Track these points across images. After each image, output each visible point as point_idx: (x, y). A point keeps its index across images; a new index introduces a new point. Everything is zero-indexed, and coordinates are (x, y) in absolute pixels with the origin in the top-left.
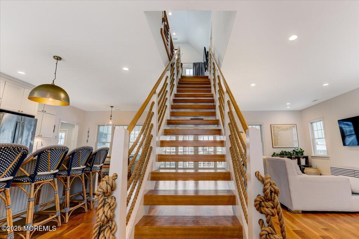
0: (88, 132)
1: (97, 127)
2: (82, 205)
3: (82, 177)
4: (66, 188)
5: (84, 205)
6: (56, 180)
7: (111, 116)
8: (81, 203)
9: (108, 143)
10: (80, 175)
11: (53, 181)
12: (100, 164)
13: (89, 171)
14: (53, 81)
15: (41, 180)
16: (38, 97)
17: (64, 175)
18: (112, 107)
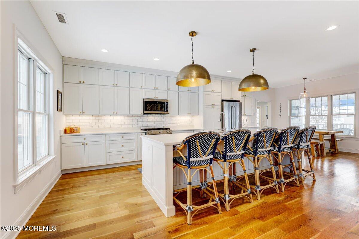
0: (280, 107)
1: (289, 101)
2: (294, 179)
3: (290, 154)
4: (278, 162)
5: (296, 179)
6: (270, 155)
7: (305, 89)
8: (293, 177)
9: (303, 116)
10: (289, 153)
11: (269, 156)
12: (307, 143)
13: (296, 148)
14: (253, 71)
15: (261, 155)
16: (245, 88)
17: (275, 151)
18: (305, 79)
